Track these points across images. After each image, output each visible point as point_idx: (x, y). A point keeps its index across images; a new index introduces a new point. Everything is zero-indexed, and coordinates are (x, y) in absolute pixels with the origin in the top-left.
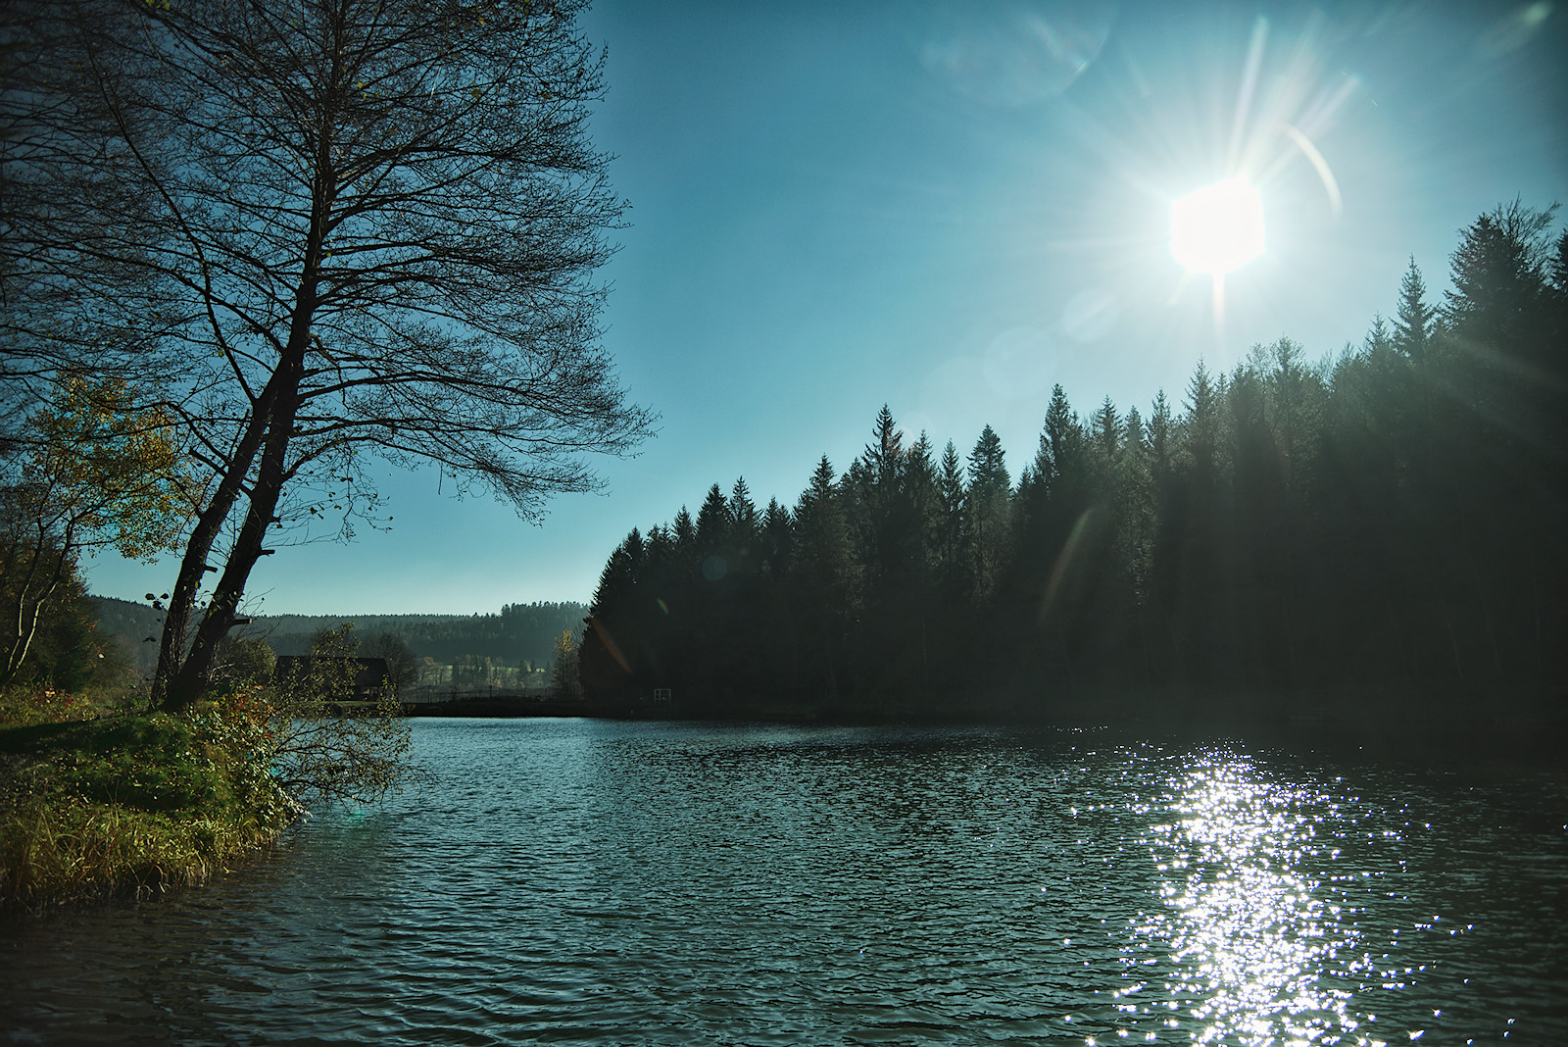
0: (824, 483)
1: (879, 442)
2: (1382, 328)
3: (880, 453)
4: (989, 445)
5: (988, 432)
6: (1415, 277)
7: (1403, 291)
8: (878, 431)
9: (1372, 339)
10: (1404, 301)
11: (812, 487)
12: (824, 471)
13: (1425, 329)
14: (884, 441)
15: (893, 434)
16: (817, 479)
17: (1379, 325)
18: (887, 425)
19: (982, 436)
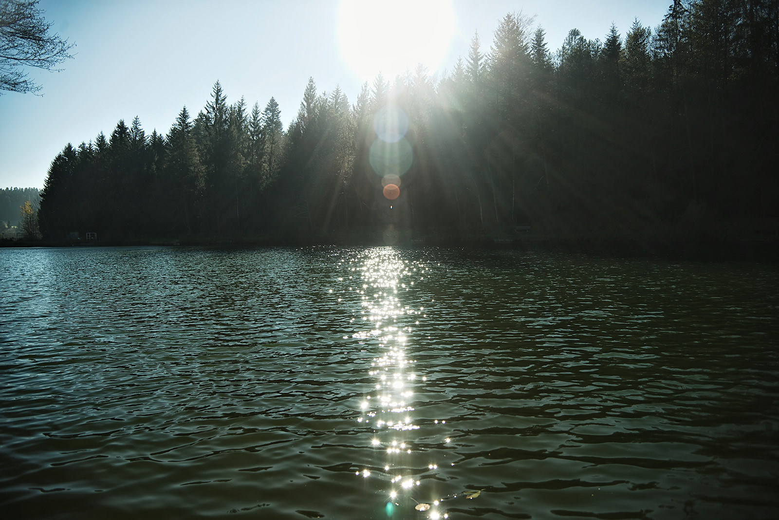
0: (184, 122)
1: (214, 100)
2: (461, 62)
3: (215, 106)
4: (273, 107)
5: (272, 100)
6: (477, 39)
7: (472, 45)
8: (214, 94)
9: (456, 67)
10: (471, 50)
11: (177, 123)
12: (184, 115)
13: (479, 64)
14: (217, 100)
15: (222, 96)
16: (180, 118)
17: (460, 60)
18: (218, 91)
19: (269, 102)
